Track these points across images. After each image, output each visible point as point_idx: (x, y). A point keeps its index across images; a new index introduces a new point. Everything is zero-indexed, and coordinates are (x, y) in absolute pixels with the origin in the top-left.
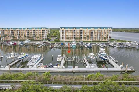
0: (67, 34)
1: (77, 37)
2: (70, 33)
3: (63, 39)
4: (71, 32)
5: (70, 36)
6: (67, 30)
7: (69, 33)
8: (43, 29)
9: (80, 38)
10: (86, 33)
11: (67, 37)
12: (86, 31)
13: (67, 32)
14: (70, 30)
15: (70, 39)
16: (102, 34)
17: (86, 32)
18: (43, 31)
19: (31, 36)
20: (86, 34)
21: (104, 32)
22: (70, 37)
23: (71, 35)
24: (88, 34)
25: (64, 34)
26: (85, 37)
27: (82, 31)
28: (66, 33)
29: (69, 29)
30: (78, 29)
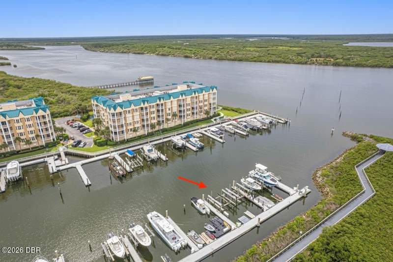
0: (130, 120)
1: (153, 121)
2: (135, 117)
4: (138, 113)
5: (138, 122)
6: (129, 111)
7: (133, 116)
9: (159, 123)
10: (169, 110)
11: (129, 127)
12: (170, 104)
13: (128, 115)
14: (136, 110)
16: (201, 104)
17: (170, 107)
20: (170, 112)
21: (204, 98)
22: (136, 126)
23: (139, 119)
24: (175, 109)
26: (170, 117)
27: (162, 105)
28: (126, 118)
29: (133, 106)
30: (153, 104)
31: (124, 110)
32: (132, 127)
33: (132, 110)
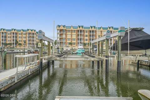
3: (62, 44)
4: (75, 33)
5: (74, 40)
6: (69, 30)
7: (72, 35)
8: (30, 31)
11: (68, 42)
12: (100, 32)
13: (68, 33)
14: (74, 31)
15: (73, 45)
17: (100, 34)
18: (30, 35)
19: (9, 42)
22: (73, 42)
23: (75, 38)
25: (64, 36)
27: (93, 31)
28: (66, 35)
30: (87, 30)
31: (65, 28)
32: (70, 42)
33: (72, 30)
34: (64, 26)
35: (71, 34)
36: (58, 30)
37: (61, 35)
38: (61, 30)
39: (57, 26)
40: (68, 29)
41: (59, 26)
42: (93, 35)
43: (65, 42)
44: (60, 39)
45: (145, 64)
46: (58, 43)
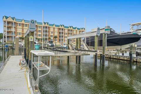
1: (39, 37)
4: (27, 28)
7: (23, 29)
10: (52, 33)
11: (19, 36)
12: (53, 29)
24: (55, 35)
25: (13, 30)
26: (52, 38)
27: (46, 27)
29: (23, 22)
30: (40, 25)
31: (14, 21)
32: (21, 36)
33: (23, 24)
34: (13, 18)
35: (22, 27)
36: (5, 22)
37: (8, 28)
38: (8, 23)
39: (3, 17)
40: (18, 22)
41: (7, 18)
42: (46, 31)
43: (14, 37)
44: (8, 32)
45: (106, 57)
46: (5, 38)
